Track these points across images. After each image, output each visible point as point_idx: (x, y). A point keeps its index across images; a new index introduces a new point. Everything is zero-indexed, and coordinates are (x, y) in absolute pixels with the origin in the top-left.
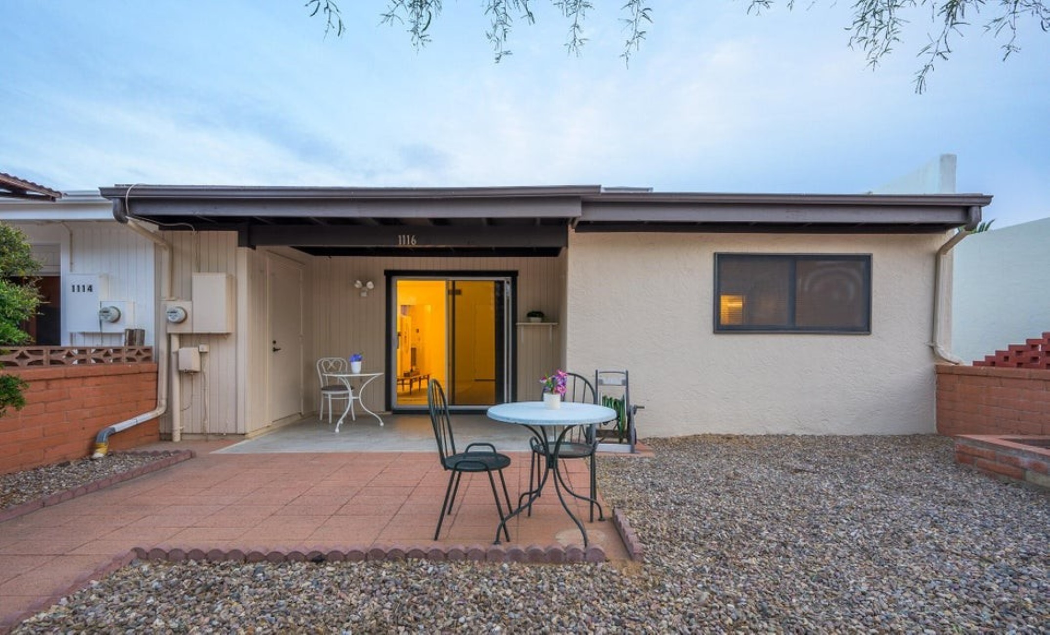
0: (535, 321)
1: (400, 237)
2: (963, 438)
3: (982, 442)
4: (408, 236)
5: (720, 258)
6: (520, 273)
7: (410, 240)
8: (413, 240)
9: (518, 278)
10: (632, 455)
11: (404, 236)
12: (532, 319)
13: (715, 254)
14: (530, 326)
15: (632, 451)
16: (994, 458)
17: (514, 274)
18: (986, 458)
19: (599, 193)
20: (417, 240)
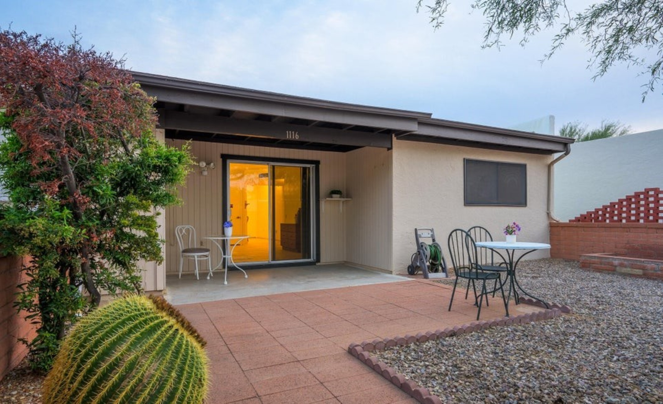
0: (336, 197)
1: (287, 132)
2: (585, 256)
3: (595, 257)
4: (293, 132)
5: (467, 162)
6: (321, 162)
7: (295, 135)
8: (296, 135)
9: (320, 166)
10: (447, 278)
11: (290, 132)
12: (334, 195)
13: (464, 159)
14: (332, 200)
15: (447, 276)
16: (601, 263)
17: (317, 163)
18: (597, 264)
19: (430, 118)
20: (299, 135)
